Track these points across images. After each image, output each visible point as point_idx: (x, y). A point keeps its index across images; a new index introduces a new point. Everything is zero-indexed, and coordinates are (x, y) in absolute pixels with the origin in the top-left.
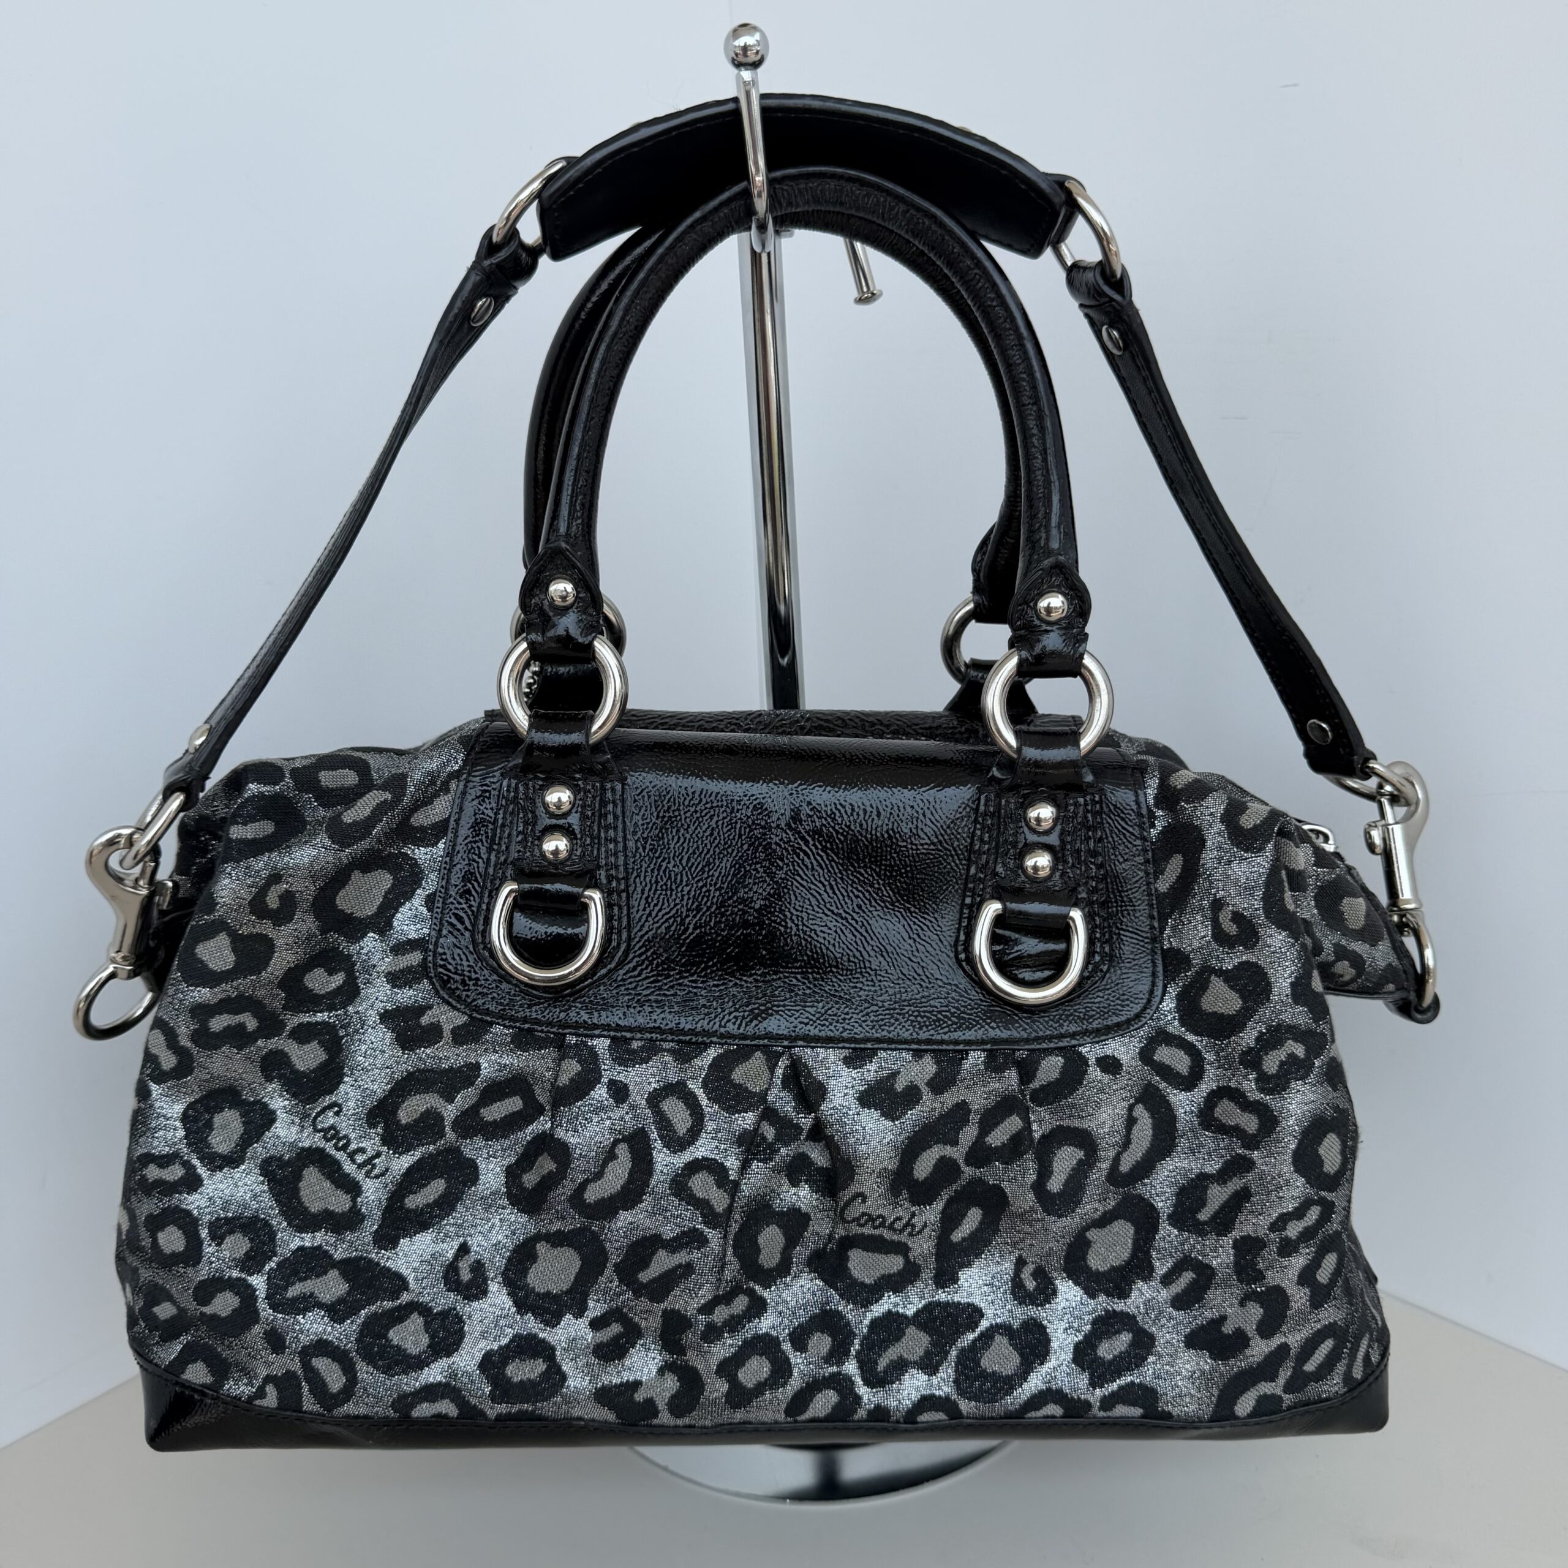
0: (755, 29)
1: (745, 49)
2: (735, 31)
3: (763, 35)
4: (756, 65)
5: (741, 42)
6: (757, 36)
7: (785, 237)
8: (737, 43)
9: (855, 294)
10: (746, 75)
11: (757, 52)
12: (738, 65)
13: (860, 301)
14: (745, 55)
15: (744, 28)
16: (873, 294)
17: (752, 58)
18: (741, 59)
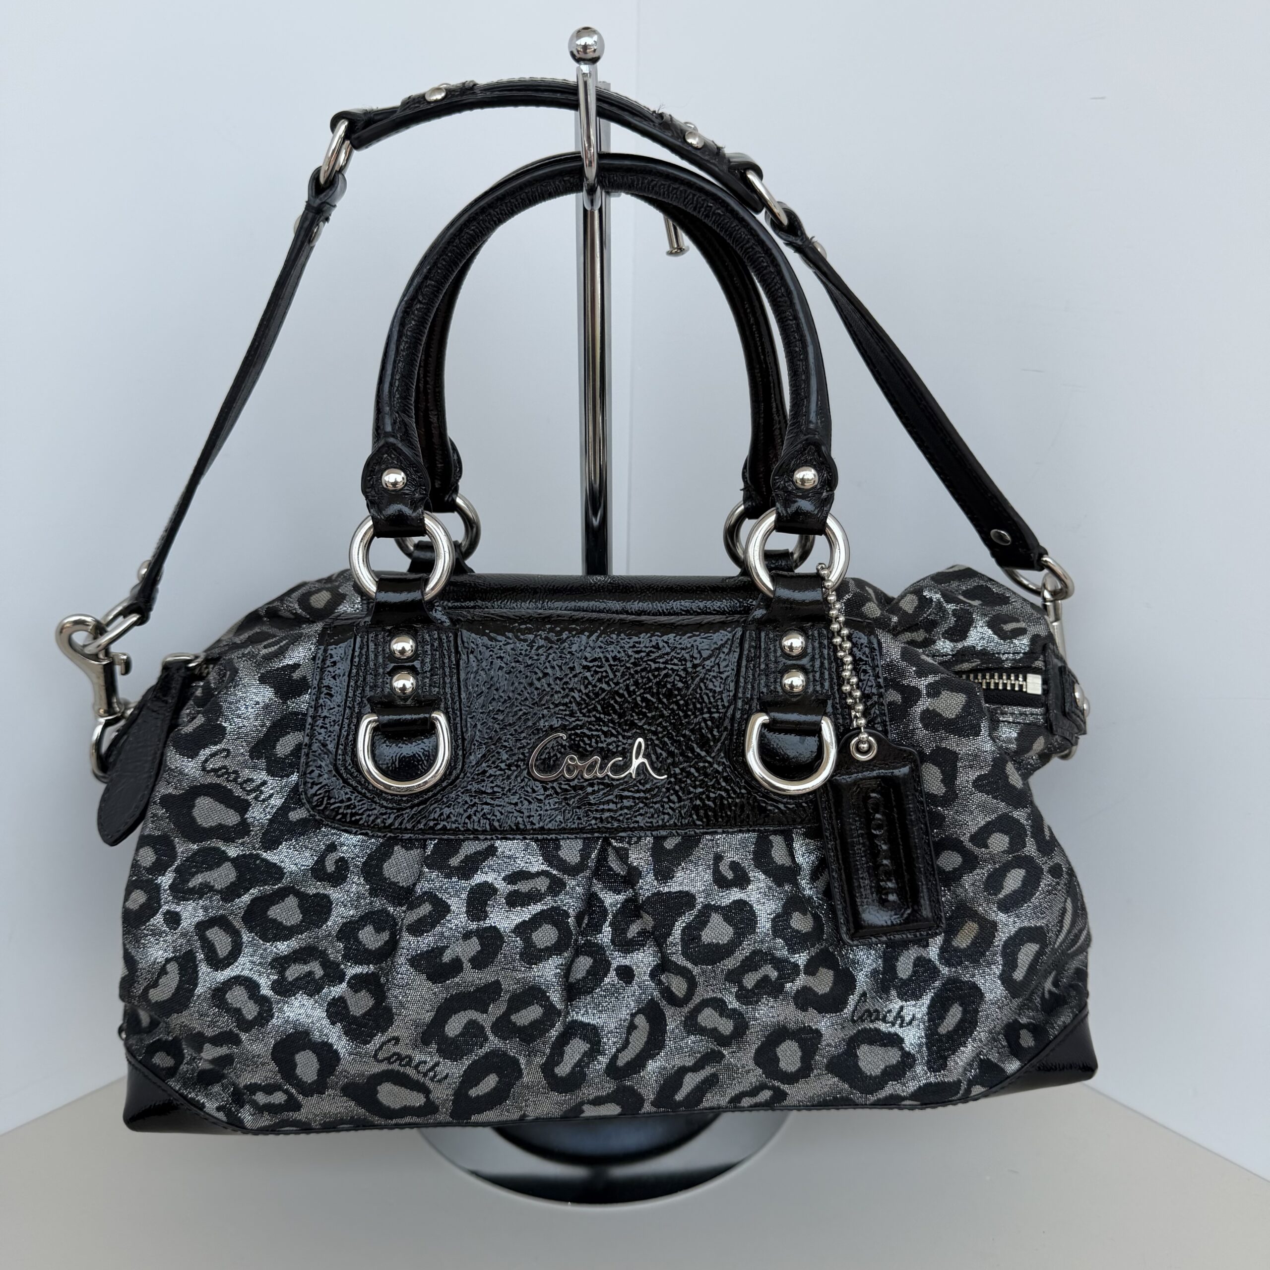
0: (595, 32)
1: (585, 47)
2: (579, 31)
3: (600, 37)
4: (594, 60)
5: (582, 41)
6: (595, 38)
7: (614, 196)
8: (578, 42)
9: (668, 248)
10: (585, 68)
11: (595, 50)
12: (578, 60)
13: (670, 253)
14: (585, 52)
15: (586, 30)
16: (680, 249)
17: (591, 55)
18: (582, 55)
